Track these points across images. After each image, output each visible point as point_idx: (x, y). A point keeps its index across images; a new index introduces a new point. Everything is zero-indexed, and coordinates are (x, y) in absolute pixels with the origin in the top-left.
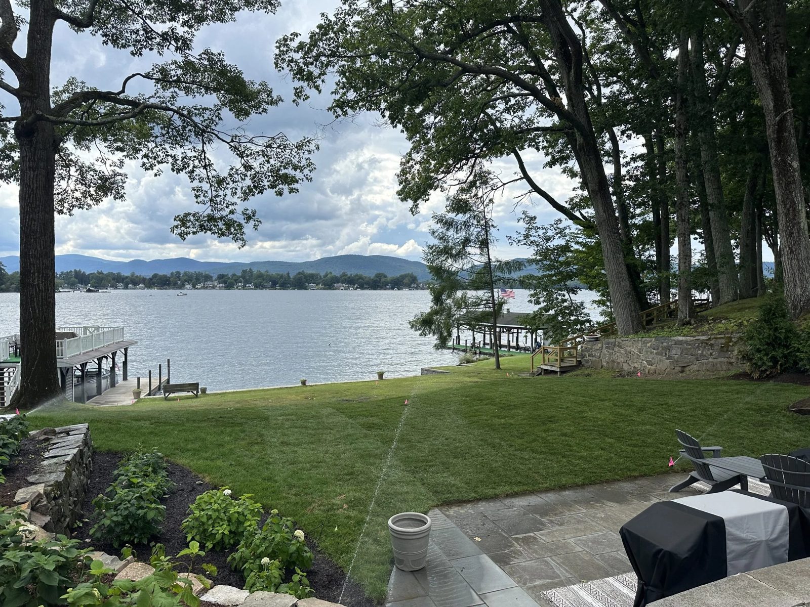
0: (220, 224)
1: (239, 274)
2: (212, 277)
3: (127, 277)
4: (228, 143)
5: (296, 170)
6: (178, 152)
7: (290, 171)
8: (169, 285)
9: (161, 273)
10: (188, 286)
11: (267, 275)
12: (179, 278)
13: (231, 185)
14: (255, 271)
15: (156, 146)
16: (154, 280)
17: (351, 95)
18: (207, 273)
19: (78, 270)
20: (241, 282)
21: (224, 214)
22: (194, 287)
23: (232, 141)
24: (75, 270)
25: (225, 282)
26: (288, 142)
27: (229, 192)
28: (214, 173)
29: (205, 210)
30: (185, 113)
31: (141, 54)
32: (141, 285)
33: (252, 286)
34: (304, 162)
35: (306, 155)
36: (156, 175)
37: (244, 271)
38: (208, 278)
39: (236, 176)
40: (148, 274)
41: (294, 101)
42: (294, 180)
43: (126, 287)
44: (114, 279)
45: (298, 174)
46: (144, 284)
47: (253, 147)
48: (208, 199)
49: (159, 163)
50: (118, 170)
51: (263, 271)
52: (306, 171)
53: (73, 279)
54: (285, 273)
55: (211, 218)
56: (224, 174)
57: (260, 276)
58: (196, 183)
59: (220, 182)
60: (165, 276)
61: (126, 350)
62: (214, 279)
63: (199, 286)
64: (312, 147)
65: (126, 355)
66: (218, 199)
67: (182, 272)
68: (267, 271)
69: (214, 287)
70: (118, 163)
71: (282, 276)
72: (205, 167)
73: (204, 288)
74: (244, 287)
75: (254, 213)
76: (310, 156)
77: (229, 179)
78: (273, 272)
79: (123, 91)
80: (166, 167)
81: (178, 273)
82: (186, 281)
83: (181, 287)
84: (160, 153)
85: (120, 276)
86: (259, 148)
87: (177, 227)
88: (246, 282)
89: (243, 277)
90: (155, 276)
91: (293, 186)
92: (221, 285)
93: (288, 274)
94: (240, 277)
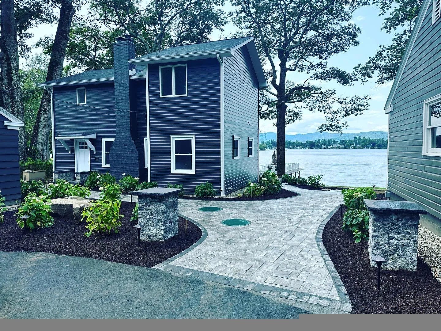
0: (334, 127)
1: (352, 139)
2: (337, 142)
3: (294, 143)
4: (337, 101)
5: (361, 107)
6: (321, 105)
7: (360, 108)
8: (314, 146)
9: (310, 141)
10: (323, 147)
11: (369, 140)
12: (319, 142)
13: (338, 114)
14: (362, 137)
15: (314, 103)
16: (307, 144)
17: (386, 76)
18: (334, 139)
19: (272, 140)
20: (353, 144)
21: (335, 123)
22: (327, 147)
23: (339, 100)
24: (271, 140)
25: (344, 145)
26: (359, 98)
27: (338, 116)
28: (332, 110)
29: (328, 123)
30: (323, 93)
31: (309, 72)
32: (301, 147)
33: (360, 146)
34: (365, 104)
35: (366, 101)
36: (313, 112)
37: (356, 138)
38: (335, 142)
39: (340, 111)
40: (304, 142)
41: (362, 83)
42: (361, 110)
43: (294, 148)
44: (288, 144)
45: (363, 108)
46: (302, 146)
47: (346, 101)
48: (330, 119)
49: (314, 108)
50: (300, 110)
51: (367, 138)
52: (366, 107)
53: (271, 144)
54: (381, 139)
55: (331, 125)
56: (336, 110)
57: (365, 140)
58: (326, 114)
59: (335, 113)
60: (312, 142)
61: (299, 172)
62: (338, 143)
63: (330, 147)
64: (368, 98)
65: (299, 174)
66: (334, 119)
67: (321, 140)
68: (369, 138)
69: (338, 147)
70: (301, 107)
71: (379, 140)
72: (329, 109)
73: (332, 148)
74: (355, 147)
75: (346, 123)
76: (367, 101)
77: (337, 112)
78: (373, 138)
79: (304, 85)
80: (317, 110)
81: (319, 140)
82: (323, 144)
83: (320, 147)
84: (315, 106)
85: (291, 142)
86: (348, 101)
87: (319, 129)
88: (357, 144)
89: (355, 141)
90: (307, 142)
91: (361, 112)
92: (342, 146)
93: (383, 139)
94: (353, 141)
